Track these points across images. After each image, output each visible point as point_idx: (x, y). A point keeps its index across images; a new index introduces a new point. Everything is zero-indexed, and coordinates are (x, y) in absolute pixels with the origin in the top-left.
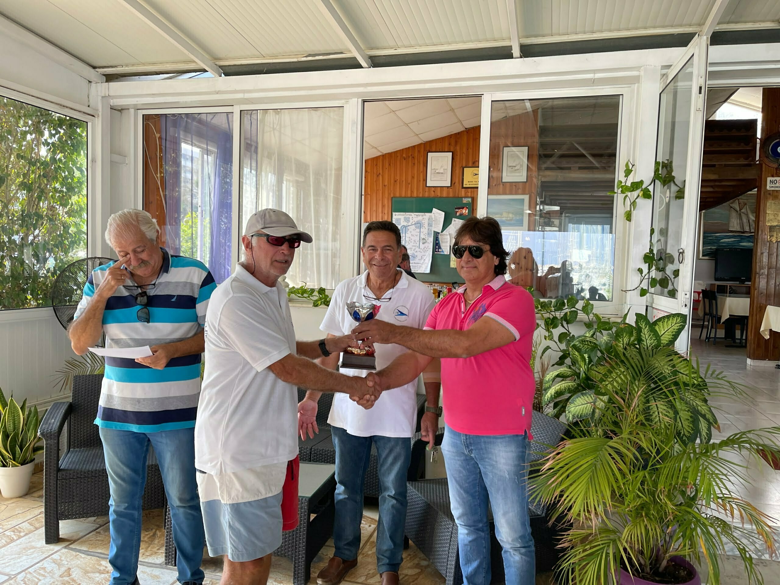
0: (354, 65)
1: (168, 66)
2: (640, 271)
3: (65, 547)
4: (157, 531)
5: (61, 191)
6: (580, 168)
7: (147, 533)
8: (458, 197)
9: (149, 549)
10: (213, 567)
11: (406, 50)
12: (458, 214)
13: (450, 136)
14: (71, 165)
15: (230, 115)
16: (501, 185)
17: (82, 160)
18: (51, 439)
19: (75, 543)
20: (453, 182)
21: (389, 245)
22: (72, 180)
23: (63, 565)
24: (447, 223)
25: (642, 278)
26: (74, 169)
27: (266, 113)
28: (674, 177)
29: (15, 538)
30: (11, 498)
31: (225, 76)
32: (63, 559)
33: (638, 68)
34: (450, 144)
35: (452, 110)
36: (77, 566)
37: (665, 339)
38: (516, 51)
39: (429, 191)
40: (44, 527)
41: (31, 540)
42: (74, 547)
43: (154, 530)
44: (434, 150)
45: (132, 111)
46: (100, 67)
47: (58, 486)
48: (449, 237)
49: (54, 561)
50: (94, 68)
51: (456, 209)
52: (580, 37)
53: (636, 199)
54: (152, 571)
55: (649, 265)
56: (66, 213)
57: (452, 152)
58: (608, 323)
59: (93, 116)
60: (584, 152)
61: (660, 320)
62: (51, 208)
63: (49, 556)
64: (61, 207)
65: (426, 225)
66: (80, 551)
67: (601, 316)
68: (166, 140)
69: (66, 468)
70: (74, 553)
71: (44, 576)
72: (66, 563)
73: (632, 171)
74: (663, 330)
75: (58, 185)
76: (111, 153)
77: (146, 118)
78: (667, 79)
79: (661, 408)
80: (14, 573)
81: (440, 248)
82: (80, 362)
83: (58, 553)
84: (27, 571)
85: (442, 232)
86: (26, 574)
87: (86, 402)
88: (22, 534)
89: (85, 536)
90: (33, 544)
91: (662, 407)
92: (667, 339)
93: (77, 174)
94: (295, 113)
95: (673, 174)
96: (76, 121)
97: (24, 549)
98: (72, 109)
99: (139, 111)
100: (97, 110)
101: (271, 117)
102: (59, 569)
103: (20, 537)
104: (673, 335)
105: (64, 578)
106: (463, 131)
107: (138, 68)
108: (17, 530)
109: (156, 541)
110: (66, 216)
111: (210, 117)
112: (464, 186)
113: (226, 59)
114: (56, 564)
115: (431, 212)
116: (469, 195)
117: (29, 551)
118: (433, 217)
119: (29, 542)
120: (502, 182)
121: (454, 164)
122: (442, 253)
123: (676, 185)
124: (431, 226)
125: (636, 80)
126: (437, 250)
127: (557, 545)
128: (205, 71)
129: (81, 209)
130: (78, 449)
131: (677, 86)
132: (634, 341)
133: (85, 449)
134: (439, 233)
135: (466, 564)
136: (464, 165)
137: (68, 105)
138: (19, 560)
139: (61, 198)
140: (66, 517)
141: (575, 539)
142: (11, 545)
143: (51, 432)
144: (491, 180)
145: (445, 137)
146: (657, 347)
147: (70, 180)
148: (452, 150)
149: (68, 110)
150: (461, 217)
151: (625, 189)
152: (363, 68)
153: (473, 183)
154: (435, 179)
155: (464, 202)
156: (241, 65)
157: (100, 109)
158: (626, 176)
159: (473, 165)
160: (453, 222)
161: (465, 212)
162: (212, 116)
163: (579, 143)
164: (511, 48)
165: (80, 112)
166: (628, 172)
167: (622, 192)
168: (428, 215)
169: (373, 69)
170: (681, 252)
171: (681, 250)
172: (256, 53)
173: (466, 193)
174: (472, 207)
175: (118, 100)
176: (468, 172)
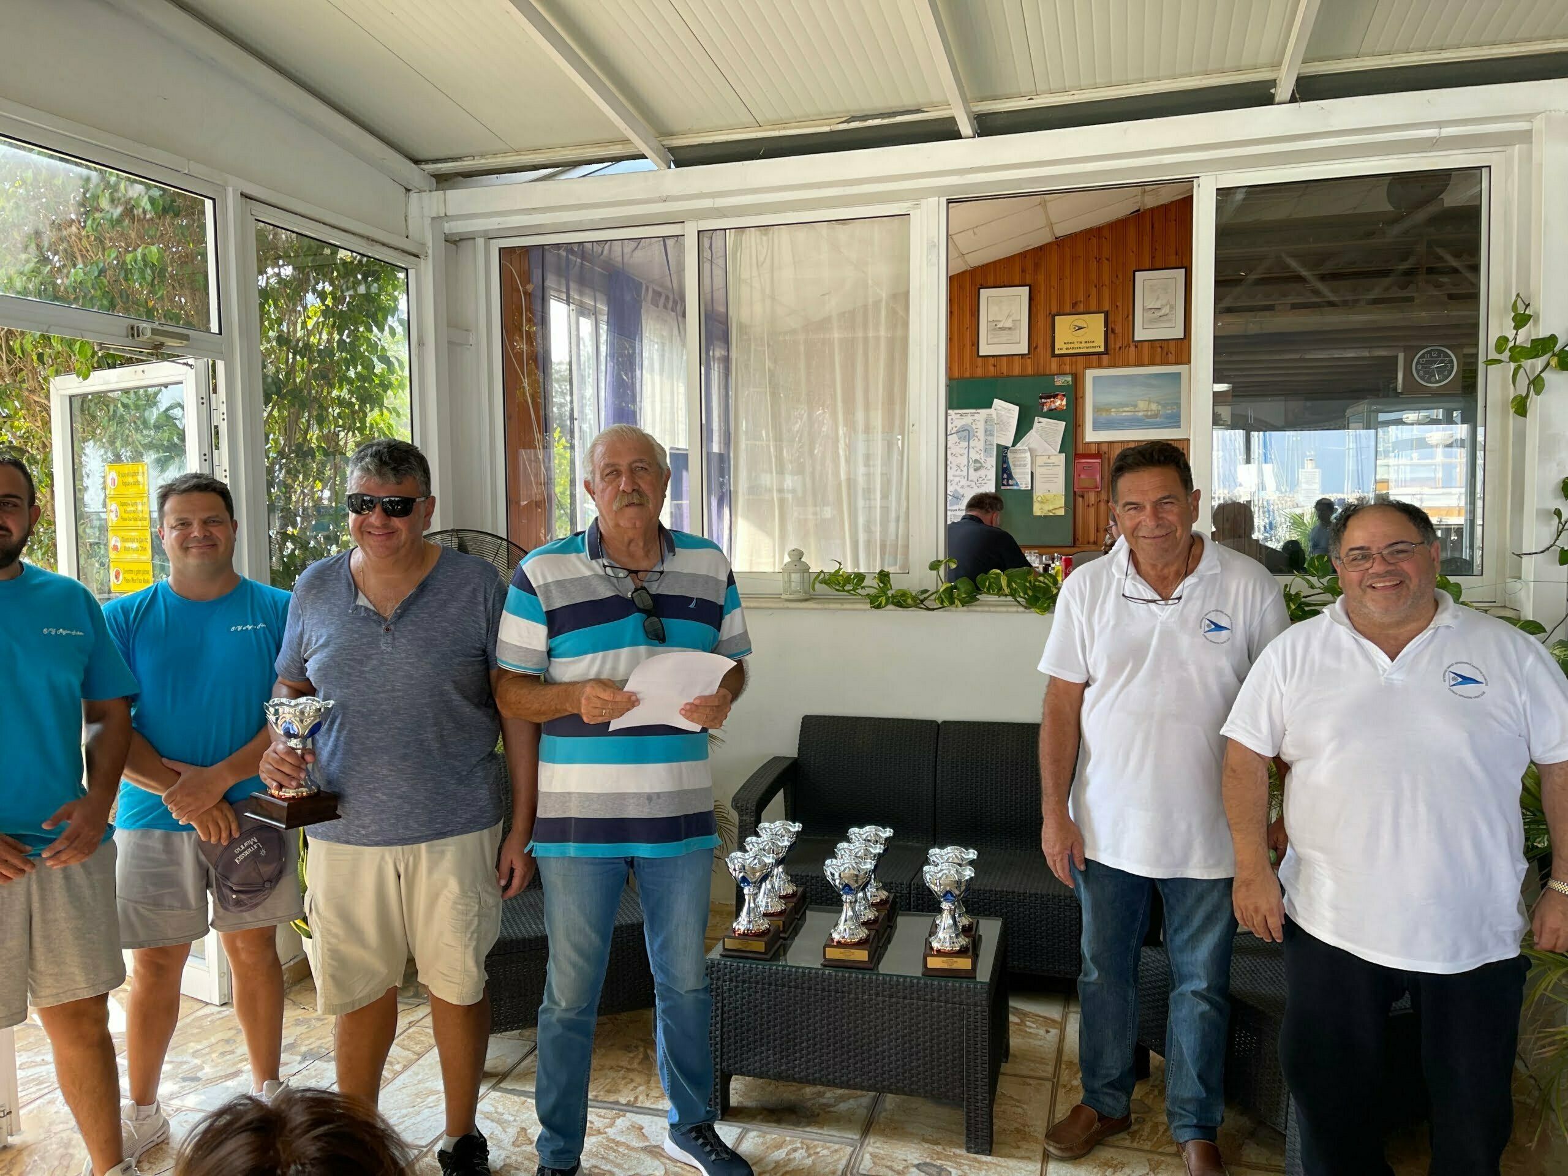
0: (946, 131)
1: (565, 153)
3: (494, 1088)
6: (1295, 307)
7: (631, 1055)
8: (1045, 375)
11: (1053, 100)
12: (1045, 409)
13: (1023, 255)
14: (366, 353)
15: (670, 243)
16: (1132, 348)
20: (1034, 345)
22: (370, 381)
24: (1023, 427)
26: (375, 360)
27: (743, 234)
34: (1023, 271)
35: (1043, 203)
39: (984, 366)
44: (991, 282)
45: (480, 242)
46: (427, 162)
48: (1028, 455)
50: (417, 162)
51: (1041, 398)
53: (1542, 371)
57: (1030, 286)
59: (416, 256)
60: (1304, 273)
62: (332, 438)
65: (981, 434)
68: (543, 298)
73: (1530, 316)
75: (344, 393)
76: (449, 326)
77: (506, 253)
81: (1010, 477)
85: (1013, 445)
93: (379, 367)
94: (801, 232)
96: (378, 266)
99: (492, 241)
100: (423, 245)
101: (752, 242)
106: (1050, 244)
107: (507, 159)
111: (627, 246)
112: (1057, 352)
113: (683, 133)
115: (990, 406)
116: (1067, 368)
118: (994, 416)
120: (1134, 341)
121: (1034, 309)
122: (1015, 488)
124: (991, 435)
126: (1005, 482)
128: (643, 157)
134: (1007, 448)
136: (1054, 311)
137: (379, 239)
144: (1111, 336)
145: (1013, 257)
148: (1028, 282)
149: (378, 247)
150: (1053, 414)
151: (1518, 354)
152: (960, 137)
153: (1076, 345)
154: (996, 340)
155: (1058, 384)
156: (714, 144)
157: (430, 244)
158: (1517, 328)
159: (1073, 311)
160: (1036, 425)
161: (1059, 403)
162: (633, 244)
163: (1295, 256)
164: (1273, 83)
165: (396, 249)
166: (1521, 321)
167: (1512, 359)
168: (983, 412)
169: (976, 139)
172: (748, 119)
173: (1060, 366)
174: (1074, 394)
175: (460, 223)
176: (1064, 324)
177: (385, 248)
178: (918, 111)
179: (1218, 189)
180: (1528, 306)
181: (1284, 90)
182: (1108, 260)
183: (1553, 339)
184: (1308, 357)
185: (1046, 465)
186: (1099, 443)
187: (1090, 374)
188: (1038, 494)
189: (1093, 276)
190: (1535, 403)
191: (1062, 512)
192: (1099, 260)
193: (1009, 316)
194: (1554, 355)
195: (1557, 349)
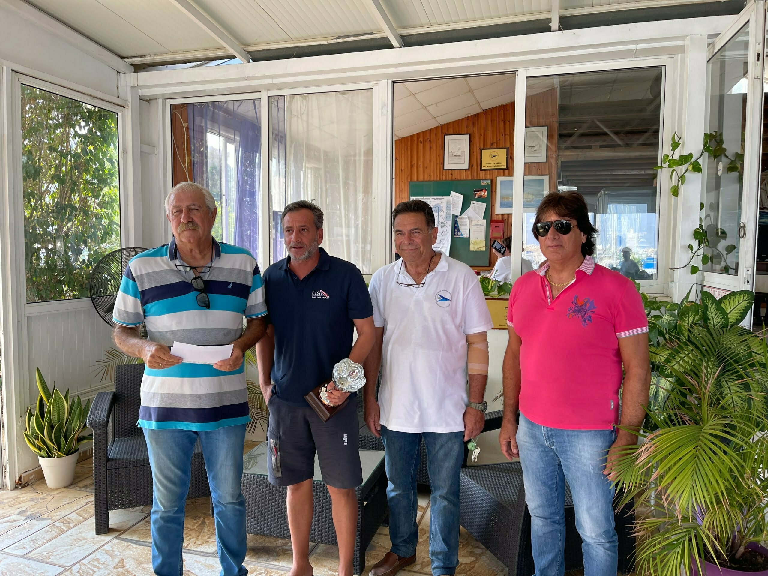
0: (385, 44)
1: (196, 53)
2: (691, 247)
3: (116, 538)
4: (206, 520)
5: (93, 183)
6: (602, 147)
7: (195, 521)
8: (477, 180)
9: (200, 537)
10: (265, 555)
11: (439, 28)
12: (477, 197)
13: (467, 118)
14: (101, 157)
15: (257, 102)
17: (112, 151)
18: (100, 429)
19: (126, 532)
20: (471, 165)
21: (417, 227)
22: (103, 171)
23: (116, 556)
24: (465, 206)
25: (693, 255)
26: (105, 160)
27: (293, 98)
28: (725, 150)
29: (65, 529)
30: (57, 489)
31: (253, 61)
32: (115, 549)
33: (683, 38)
34: (467, 126)
35: (471, 91)
36: (130, 557)
37: (732, 318)
38: (555, 24)
39: (447, 174)
40: (94, 517)
41: (81, 530)
42: (125, 538)
43: (202, 519)
44: (451, 132)
45: (160, 101)
46: (128, 58)
47: (108, 476)
48: (468, 220)
49: (107, 552)
50: (123, 58)
51: (475, 191)
52: (622, 6)
53: (684, 173)
54: (206, 560)
55: (699, 241)
56: (98, 205)
57: (470, 134)
58: (655, 302)
59: (123, 107)
60: (606, 130)
61: (725, 297)
62: (83, 200)
63: (101, 547)
64: (93, 199)
65: (444, 209)
66: (131, 541)
67: (648, 296)
68: (193, 130)
69: (115, 458)
70: (125, 543)
71: (98, 567)
72: (119, 554)
73: (680, 144)
74: (729, 308)
75: (89, 177)
76: (141, 143)
77: (174, 107)
78: (714, 49)
79: (734, 390)
80: (69, 565)
81: (459, 231)
82: (119, 352)
83: (109, 544)
84: (81, 563)
85: (460, 215)
86: (80, 565)
87: (129, 392)
88: (72, 525)
89: (134, 525)
90: (83, 534)
91: (734, 388)
92: (735, 318)
93: (108, 165)
94: (322, 97)
95: (724, 146)
96: (106, 113)
97: (76, 540)
98: (102, 100)
99: (167, 101)
100: (127, 100)
101: (298, 103)
102: (113, 560)
103: (70, 528)
104: (741, 313)
105: (119, 570)
106: (479, 113)
107: (167, 56)
108: (66, 521)
109: (206, 530)
110: (98, 208)
111: (237, 104)
112: (483, 168)
113: (254, 44)
114: (108, 555)
115: (449, 195)
116: (488, 177)
117: (81, 542)
118: (451, 200)
119: (80, 533)
121: (472, 146)
122: (461, 236)
123: (727, 157)
124: (450, 209)
125: (682, 49)
126: (456, 234)
127: (632, 533)
128: (233, 57)
129: (113, 201)
130: (123, 439)
131: (725, 56)
132: (698, 320)
133: (130, 438)
134: (457, 216)
135: (539, 555)
136: (482, 147)
137: (98, 96)
138: (71, 552)
139: (93, 190)
140: (116, 507)
141: (650, 527)
142: (62, 536)
143: (99, 422)
144: (510, 160)
145: (462, 119)
146: (725, 325)
147: (101, 172)
148: (469, 132)
150: (481, 199)
151: (672, 163)
152: (394, 48)
153: (492, 165)
154: (452, 162)
155: (483, 184)
156: (270, 50)
157: (130, 100)
158: (673, 150)
159: (492, 147)
160: (472, 205)
161: (484, 194)
162: (239, 104)
163: (601, 121)
164: (550, 20)
165: (110, 102)
166: (675, 145)
167: (670, 166)
168: (446, 198)
169: (403, 49)
170: (741, 227)
171: (742, 225)
172: (286, 37)
173: (484, 175)
174: (491, 189)
175: (146, 90)
176: (486, 154)
177: (103, 102)
178: (373, 33)
179: (527, 77)
180: (679, 138)
182: (509, 121)
183: (691, 155)
185: (477, 225)
186: (503, 215)
187: (499, 179)
188: (472, 240)
189: (502, 129)
190: (682, 189)
191: (484, 249)
192: (504, 122)
193: (459, 149)
194: (691, 164)
195: (693, 160)
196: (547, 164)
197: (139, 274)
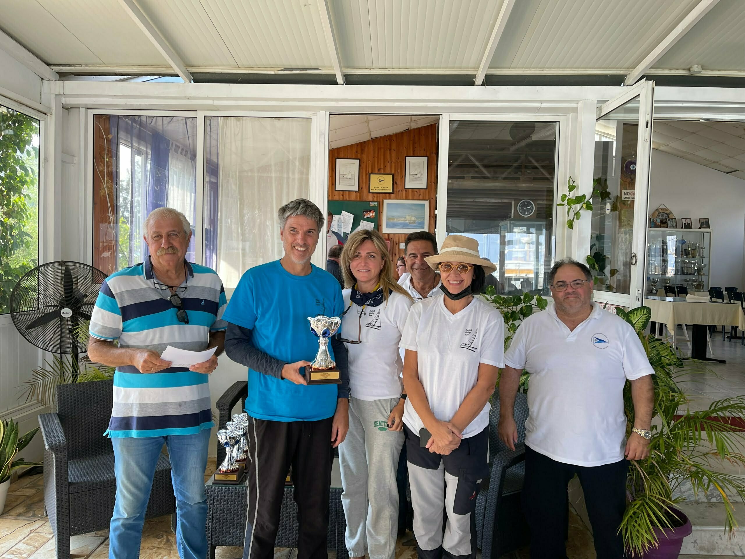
6: (473, 178)
8: (366, 201)
11: (379, 72)
12: (366, 217)
13: (357, 145)
16: (404, 192)
18: (61, 452)
20: (361, 187)
24: (355, 224)
27: (228, 120)
31: (194, 82)
33: (577, 101)
34: (356, 152)
35: (367, 121)
39: (338, 195)
44: (342, 156)
45: (83, 110)
46: (54, 65)
47: (71, 500)
50: (49, 65)
51: (364, 212)
52: (533, 72)
53: (579, 210)
57: (359, 159)
59: (46, 114)
60: (477, 163)
73: (575, 186)
74: (634, 320)
76: (62, 153)
77: (96, 117)
98: (27, 106)
99: (89, 110)
100: (50, 108)
101: (232, 125)
104: (642, 325)
106: (369, 141)
107: (100, 68)
112: (371, 191)
113: (198, 66)
115: (340, 214)
116: (375, 199)
118: (342, 219)
120: (405, 188)
121: (361, 170)
124: (341, 227)
136: (370, 171)
140: (78, 532)
143: (60, 445)
144: (395, 185)
145: (352, 145)
148: (359, 157)
149: (24, 107)
150: (369, 220)
151: (570, 202)
152: (337, 84)
153: (379, 188)
154: (343, 184)
155: (371, 206)
156: (214, 73)
157: (54, 108)
158: (570, 191)
159: (379, 172)
160: (361, 224)
161: (372, 214)
162: (169, 119)
163: (473, 156)
164: (474, 76)
165: (34, 109)
166: (572, 188)
167: (568, 204)
169: (345, 86)
170: (633, 256)
171: (633, 255)
172: (233, 63)
173: (372, 197)
174: (378, 211)
175: (71, 99)
176: (374, 178)
177: (28, 108)
178: (318, 69)
179: (450, 121)
180: (574, 182)
181: (479, 80)
182: (394, 150)
183: (584, 196)
184: (476, 200)
186: (389, 234)
187: (386, 202)
189: (388, 157)
190: (576, 223)
192: (390, 150)
193: (350, 172)
194: (584, 203)
195: (585, 201)
196: (428, 190)
197: (118, 291)
